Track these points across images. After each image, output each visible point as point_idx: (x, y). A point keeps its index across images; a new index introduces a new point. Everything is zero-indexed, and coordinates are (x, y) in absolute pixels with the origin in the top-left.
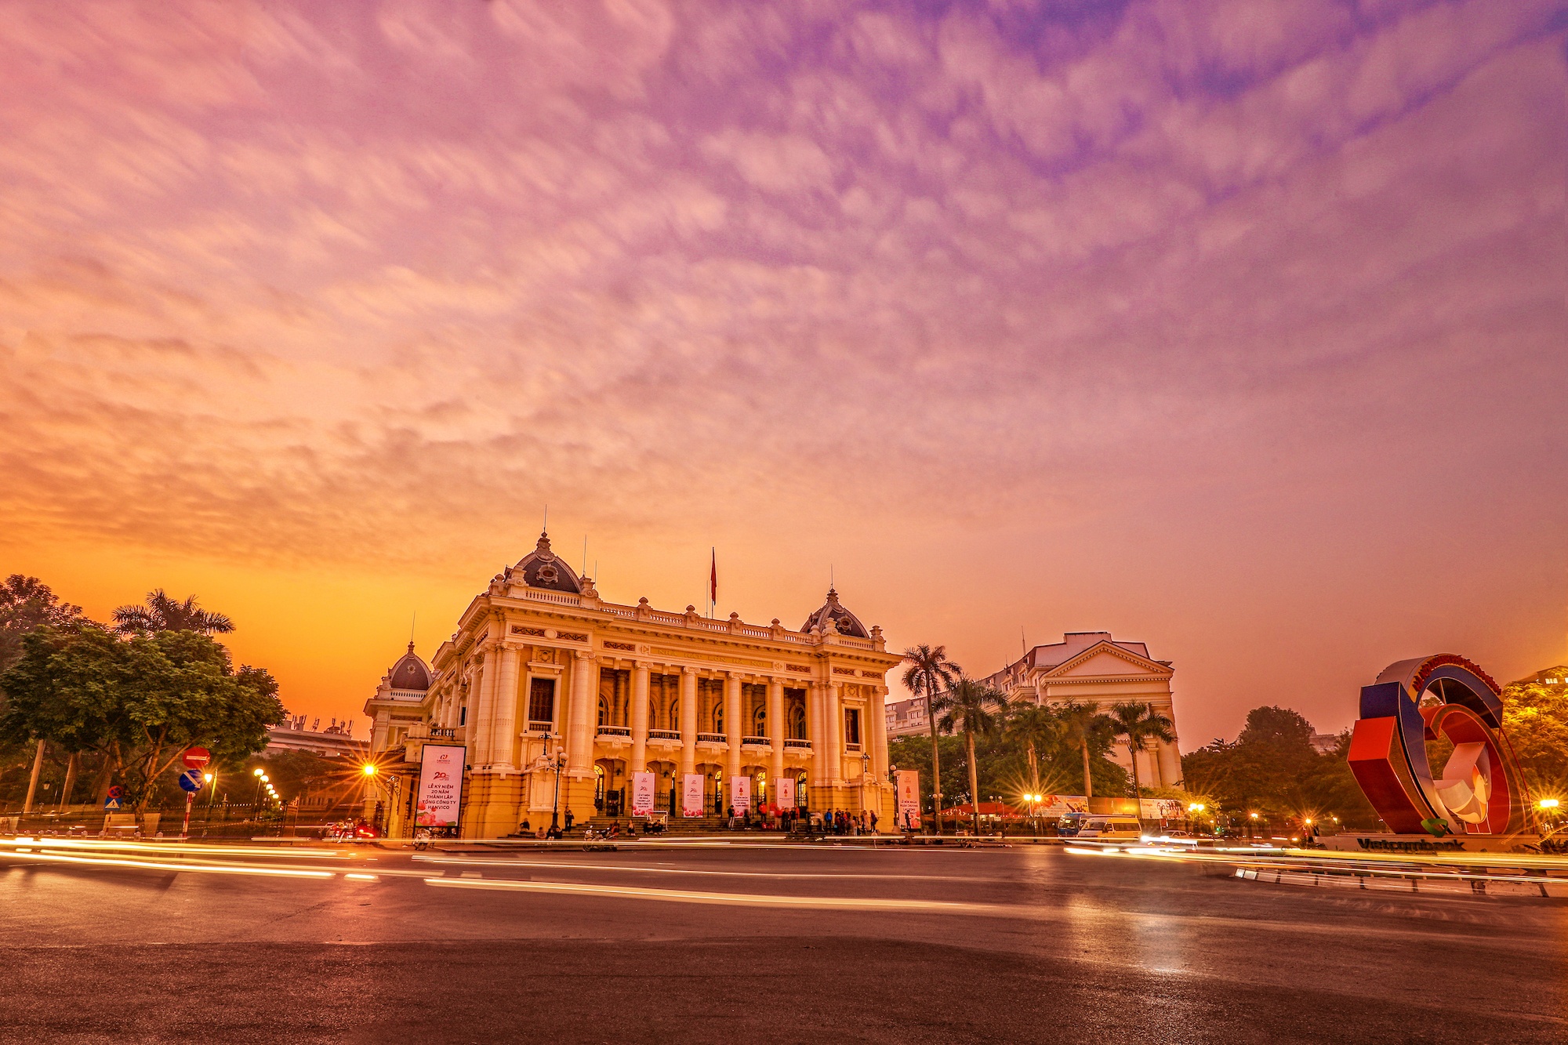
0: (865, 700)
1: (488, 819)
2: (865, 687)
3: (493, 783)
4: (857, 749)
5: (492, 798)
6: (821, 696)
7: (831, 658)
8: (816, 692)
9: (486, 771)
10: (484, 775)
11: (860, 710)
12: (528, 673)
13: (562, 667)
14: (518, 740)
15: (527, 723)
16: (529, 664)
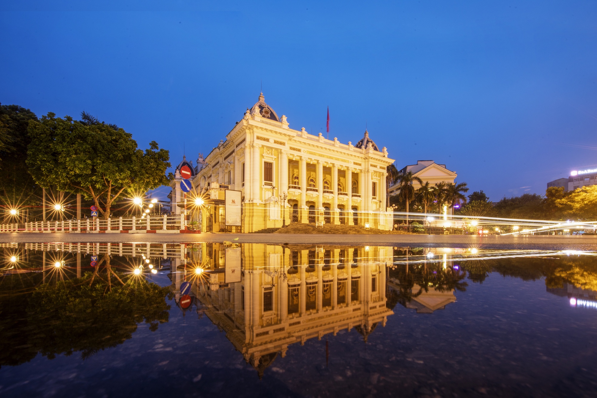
0: (379, 178)
1: (254, 222)
2: (380, 173)
3: (255, 208)
4: (375, 198)
5: (255, 214)
6: (365, 176)
7: (370, 160)
8: (363, 174)
9: (251, 202)
10: (250, 204)
11: (377, 183)
12: (263, 159)
13: (276, 157)
14: (261, 188)
15: (264, 182)
16: (263, 155)
